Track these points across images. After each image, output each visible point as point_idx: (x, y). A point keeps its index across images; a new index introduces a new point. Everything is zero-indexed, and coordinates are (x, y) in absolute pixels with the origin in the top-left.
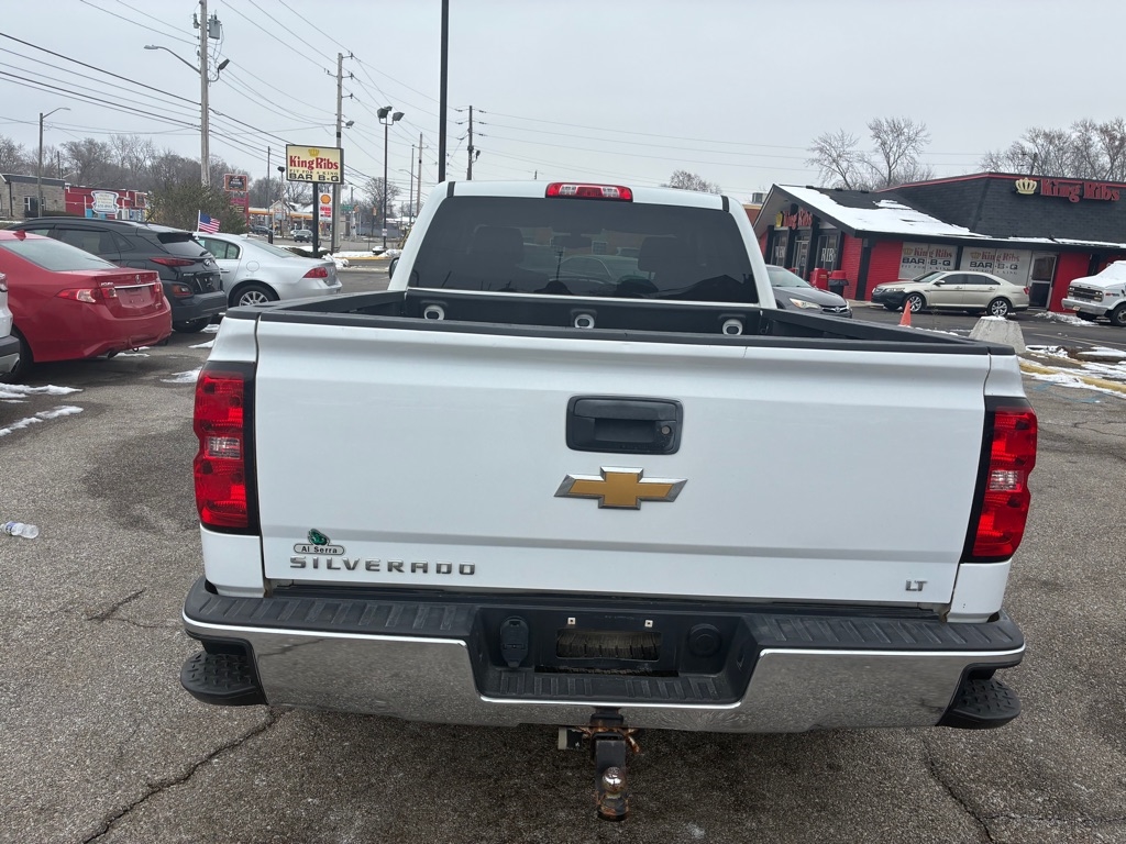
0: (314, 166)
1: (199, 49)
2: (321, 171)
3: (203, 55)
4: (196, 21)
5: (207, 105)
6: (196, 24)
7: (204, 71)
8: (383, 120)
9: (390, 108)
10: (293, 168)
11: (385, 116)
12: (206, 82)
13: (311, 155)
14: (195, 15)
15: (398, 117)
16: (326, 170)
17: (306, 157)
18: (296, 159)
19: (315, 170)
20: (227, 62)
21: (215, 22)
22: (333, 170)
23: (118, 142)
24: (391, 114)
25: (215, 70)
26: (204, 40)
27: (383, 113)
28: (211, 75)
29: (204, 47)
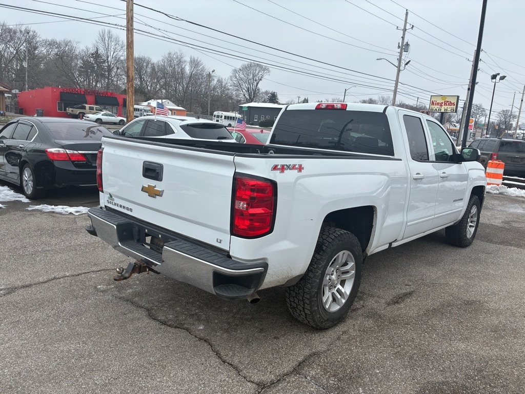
0: (443, 105)
1: (398, 57)
2: (446, 107)
3: (400, 60)
4: (399, 46)
5: (398, 81)
6: (399, 47)
7: (399, 67)
8: (494, 80)
9: (499, 74)
10: (433, 106)
11: (495, 79)
12: (399, 71)
13: (443, 100)
14: (399, 43)
15: (503, 78)
16: (449, 106)
17: (439, 100)
18: (435, 102)
19: (443, 107)
20: (410, 61)
21: (407, 45)
22: (452, 106)
23: (381, 99)
24: (498, 78)
25: (404, 65)
26: (401, 53)
27: (494, 77)
28: (402, 68)
29: (401, 56)
